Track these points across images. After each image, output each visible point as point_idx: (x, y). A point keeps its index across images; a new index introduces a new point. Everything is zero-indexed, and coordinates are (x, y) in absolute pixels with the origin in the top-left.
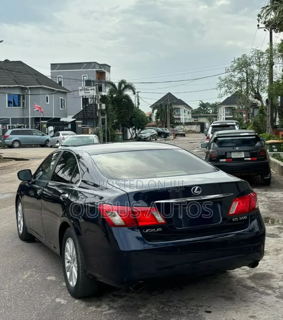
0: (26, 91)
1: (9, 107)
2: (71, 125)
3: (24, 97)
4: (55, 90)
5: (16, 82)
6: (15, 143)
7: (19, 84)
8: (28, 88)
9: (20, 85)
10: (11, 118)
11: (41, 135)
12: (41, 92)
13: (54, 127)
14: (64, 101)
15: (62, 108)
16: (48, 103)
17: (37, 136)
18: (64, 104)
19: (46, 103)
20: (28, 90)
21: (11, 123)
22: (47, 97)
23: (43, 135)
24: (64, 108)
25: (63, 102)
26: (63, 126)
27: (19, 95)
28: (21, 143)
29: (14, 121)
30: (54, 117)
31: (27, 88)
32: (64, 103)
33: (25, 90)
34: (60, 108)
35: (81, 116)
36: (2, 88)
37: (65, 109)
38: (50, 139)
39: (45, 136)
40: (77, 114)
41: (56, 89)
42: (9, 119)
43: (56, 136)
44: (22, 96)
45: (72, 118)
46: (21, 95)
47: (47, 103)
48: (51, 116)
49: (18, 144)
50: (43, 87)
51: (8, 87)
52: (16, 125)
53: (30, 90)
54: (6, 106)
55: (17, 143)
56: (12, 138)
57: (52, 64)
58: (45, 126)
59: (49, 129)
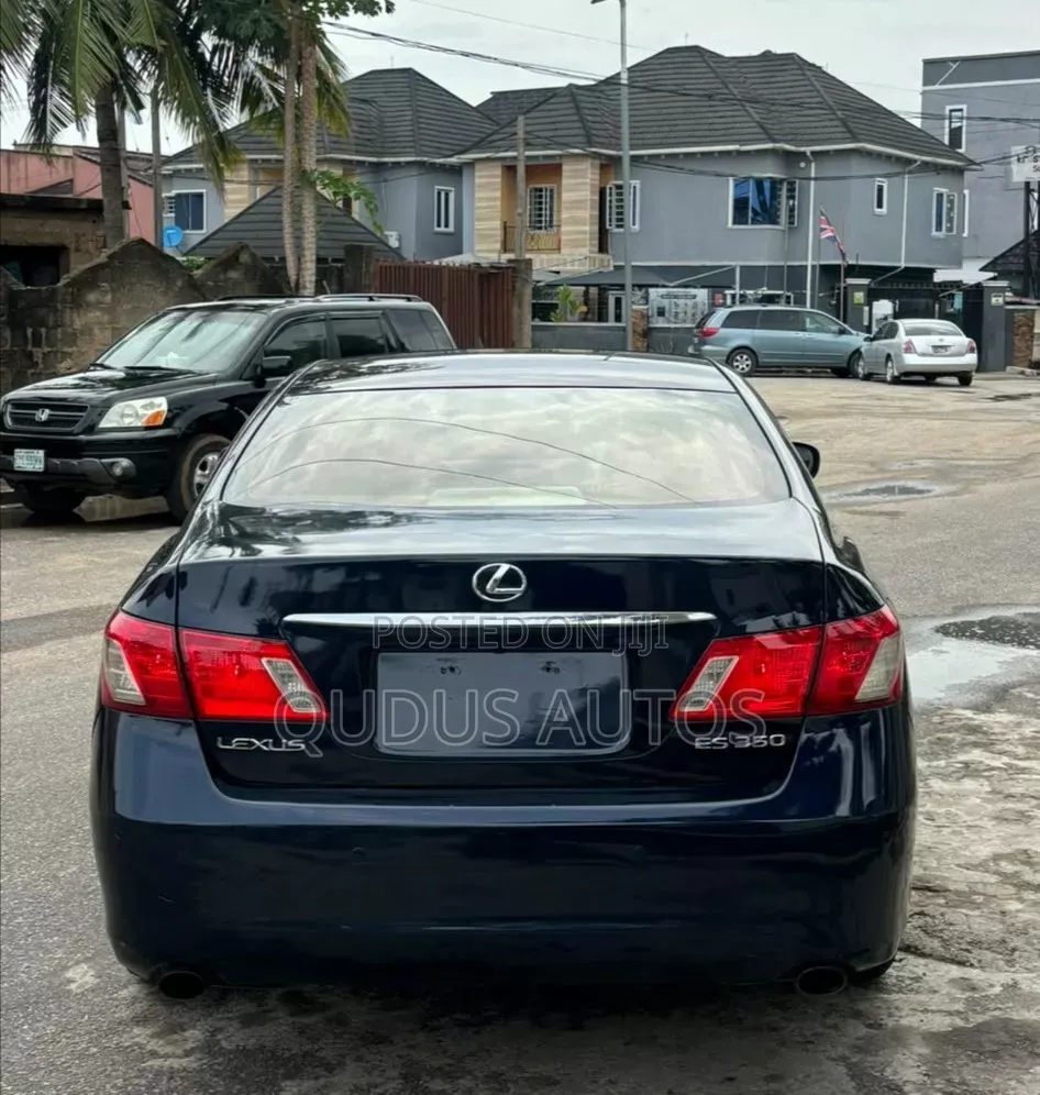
0: (803, 165)
1: (737, 227)
2: (963, 295)
3: (791, 190)
4: (916, 161)
5: (766, 131)
6: (738, 358)
7: (774, 141)
8: (808, 154)
9: (778, 145)
10: (742, 267)
11: (834, 332)
12: (857, 167)
13: (894, 303)
14: (951, 202)
15: (941, 230)
16: (884, 210)
17: (822, 336)
18: (948, 214)
19: (873, 211)
20: (808, 162)
21: (738, 286)
22: (880, 189)
23: (842, 332)
24: (950, 229)
25: (945, 205)
26: (930, 301)
27: (775, 183)
28: (760, 360)
29: (752, 276)
30: (903, 265)
31: (804, 153)
32: (951, 209)
33: (801, 161)
34: (934, 228)
35: (1016, 264)
36: (716, 155)
37: (955, 232)
38: (864, 346)
39: (849, 337)
40: (1003, 256)
41: (917, 157)
42: (733, 270)
43: (885, 338)
44: (785, 184)
45: (981, 270)
46: (782, 181)
47: (878, 210)
48: (895, 261)
49: (749, 362)
50: (863, 148)
51: (739, 153)
52: (752, 292)
53: (815, 161)
54: (727, 223)
55: (745, 357)
56: (726, 339)
57: (928, 63)
58: (859, 297)
59: (874, 311)
